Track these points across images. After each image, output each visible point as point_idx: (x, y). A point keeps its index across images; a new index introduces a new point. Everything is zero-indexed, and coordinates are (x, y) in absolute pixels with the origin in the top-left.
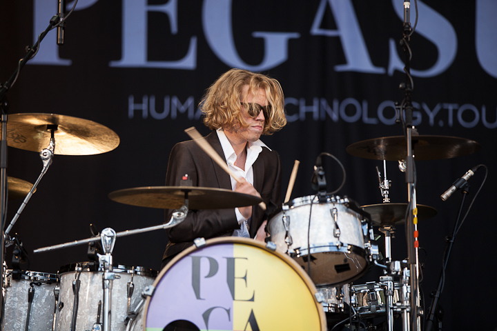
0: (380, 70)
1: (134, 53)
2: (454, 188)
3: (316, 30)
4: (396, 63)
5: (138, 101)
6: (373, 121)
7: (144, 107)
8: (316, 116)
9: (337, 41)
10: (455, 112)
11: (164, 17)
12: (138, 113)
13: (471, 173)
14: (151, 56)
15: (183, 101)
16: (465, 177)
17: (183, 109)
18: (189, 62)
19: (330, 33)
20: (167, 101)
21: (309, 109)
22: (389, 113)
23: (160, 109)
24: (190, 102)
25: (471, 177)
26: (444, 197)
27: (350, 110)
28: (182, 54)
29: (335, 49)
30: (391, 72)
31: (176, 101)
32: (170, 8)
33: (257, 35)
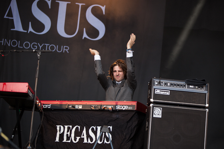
0: (26, 31)
3: (5, 17)
4: (31, 29)
6: (22, 47)
9: (13, 20)
10: (48, 46)
19: (10, 18)
22: (27, 45)
27: (14, 43)
30: (29, 32)
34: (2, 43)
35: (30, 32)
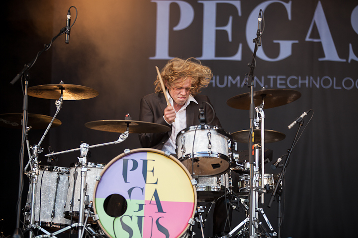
0: (344, 60)
2: (295, 122)
3: (308, 39)
4: (352, 56)
6: (340, 88)
7: (213, 81)
8: (307, 85)
9: (320, 44)
11: (225, 32)
13: (305, 114)
14: (217, 55)
15: (234, 78)
16: (302, 116)
17: (234, 82)
18: (238, 57)
19: (316, 40)
20: (225, 78)
21: (304, 82)
22: (348, 83)
23: (222, 82)
24: (238, 78)
26: (289, 127)
27: (326, 82)
28: (234, 53)
29: (318, 49)
30: (349, 61)
31: (230, 78)
32: (228, 28)
33: (275, 41)
34: (306, 83)
35: (353, 61)
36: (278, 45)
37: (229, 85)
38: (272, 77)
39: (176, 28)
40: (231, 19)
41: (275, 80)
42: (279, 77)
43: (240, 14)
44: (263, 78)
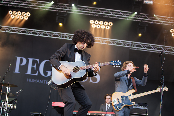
1: (29, 72)
2: (18, 92)
5: (29, 79)
7: (29, 80)
11: (34, 68)
12: (28, 81)
13: (21, 90)
14: (31, 73)
15: (35, 80)
16: (20, 91)
17: (35, 81)
18: (37, 74)
20: (33, 80)
23: (32, 81)
24: (36, 80)
25: (21, 91)
26: (17, 93)
28: (36, 73)
31: (34, 80)
32: (35, 66)
33: (47, 71)
36: (47, 72)
37: (34, 82)
38: (45, 81)
39: (22, 65)
40: (36, 64)
41: (46, 82)
42: (47, 81)
43: (38, 63)
44: (42, 81)
